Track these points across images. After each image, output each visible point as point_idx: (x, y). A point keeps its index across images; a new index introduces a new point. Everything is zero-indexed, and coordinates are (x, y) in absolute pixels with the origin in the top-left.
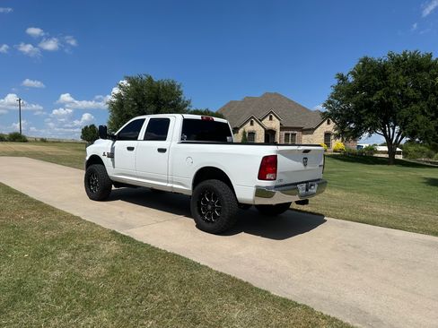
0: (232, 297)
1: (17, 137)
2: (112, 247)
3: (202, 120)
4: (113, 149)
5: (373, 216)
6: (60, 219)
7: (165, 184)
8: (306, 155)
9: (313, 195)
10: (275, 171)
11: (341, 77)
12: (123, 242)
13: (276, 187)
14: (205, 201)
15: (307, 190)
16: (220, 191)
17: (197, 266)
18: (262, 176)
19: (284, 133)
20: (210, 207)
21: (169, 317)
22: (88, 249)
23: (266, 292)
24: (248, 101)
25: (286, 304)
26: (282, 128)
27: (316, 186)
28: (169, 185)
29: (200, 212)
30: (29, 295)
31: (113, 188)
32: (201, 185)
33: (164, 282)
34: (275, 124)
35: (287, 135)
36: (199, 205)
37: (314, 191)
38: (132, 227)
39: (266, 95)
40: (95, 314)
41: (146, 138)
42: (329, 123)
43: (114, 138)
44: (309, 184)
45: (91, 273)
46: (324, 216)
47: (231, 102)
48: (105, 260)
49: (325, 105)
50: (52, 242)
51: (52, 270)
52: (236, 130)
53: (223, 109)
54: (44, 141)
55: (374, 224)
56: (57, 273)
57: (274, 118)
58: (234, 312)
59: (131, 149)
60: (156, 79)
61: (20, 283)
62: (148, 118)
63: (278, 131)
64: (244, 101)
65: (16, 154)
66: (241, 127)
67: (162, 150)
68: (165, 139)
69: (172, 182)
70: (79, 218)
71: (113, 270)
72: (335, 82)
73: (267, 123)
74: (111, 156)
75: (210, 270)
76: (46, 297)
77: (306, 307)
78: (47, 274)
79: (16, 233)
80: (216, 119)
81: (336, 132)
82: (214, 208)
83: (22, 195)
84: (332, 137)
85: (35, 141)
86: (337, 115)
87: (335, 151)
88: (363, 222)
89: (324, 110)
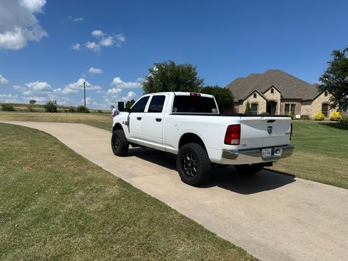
0: (185, 235)
1: (83, 110)
2: (114, 190)
3: (191, 96)
4: (129, 118)
5: (343, 178)
6: (88, 169)
7: (160, 145)
8: (270, 124)
9: (278, 158)
10: (239, 138)
11: (338, 54)
12: (124, 187)
13: (239, 150)
14: (187, 160)
15: (273, 154)
16: (196, 152)
17: (168, 209)
18: (227, 141)
19: (284, 104)
20: (190, 165)
21: (132, 245)
22: (98, 190)
23: (213, 234)
24: (253, 77)
25: (225, 245)
26: (282, 100)
27: (281, 151)
28: (163, 146)
29: (183, 168)
30: (47, 218)
31: (130, 147)
32: (183, 147)
33: (139, 219)
34: (276, 96)
35: (287, 105)
36: (183, 163)
37: (279, 155)
38: (135, 176)
39: (269, 72)
40: (83, 236)
41: (150, 111)
42: (326, 95)
43: (130, 111)
44: (274, 149)
45: (92, 208)
46: (294, 176)
47: (238, 79)
48: (106, 199)
49: (321, 79)
50: (76, 185)
51: (69, 203)
52: (241, 102)
53: (231, 85)
54: (100, 112)
55: (340, 186)
56: (71, 206)
57: (275, 91)
58: (181, 247)
59: (139, 119)
60: (177, 63)
61: (46, 210)
62: (151, 95)
63: (279, 102)
64: (249, 77)
65: (79, 121)
66: (245, 99)
67: (159, 120)
68: (161, 111)
69: (166, 144)
70: (101, 168)
71: (108, 206)
72: (332, 58)
73: (269, 96)
74: (127, 124)
75: (176, 213)
76: (58, 221)
77: (240, 250)
78: (64, 206)
79: (57, 177)
80: (202, 95)
81: (332, 103)
82: (192, 166)
83: (71, 150)
84: (329, 108)
85: (95, 112)
86: (333, 87)
87: (332, 120)
88: (329, 184)
89: (320, 83)
